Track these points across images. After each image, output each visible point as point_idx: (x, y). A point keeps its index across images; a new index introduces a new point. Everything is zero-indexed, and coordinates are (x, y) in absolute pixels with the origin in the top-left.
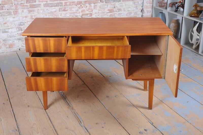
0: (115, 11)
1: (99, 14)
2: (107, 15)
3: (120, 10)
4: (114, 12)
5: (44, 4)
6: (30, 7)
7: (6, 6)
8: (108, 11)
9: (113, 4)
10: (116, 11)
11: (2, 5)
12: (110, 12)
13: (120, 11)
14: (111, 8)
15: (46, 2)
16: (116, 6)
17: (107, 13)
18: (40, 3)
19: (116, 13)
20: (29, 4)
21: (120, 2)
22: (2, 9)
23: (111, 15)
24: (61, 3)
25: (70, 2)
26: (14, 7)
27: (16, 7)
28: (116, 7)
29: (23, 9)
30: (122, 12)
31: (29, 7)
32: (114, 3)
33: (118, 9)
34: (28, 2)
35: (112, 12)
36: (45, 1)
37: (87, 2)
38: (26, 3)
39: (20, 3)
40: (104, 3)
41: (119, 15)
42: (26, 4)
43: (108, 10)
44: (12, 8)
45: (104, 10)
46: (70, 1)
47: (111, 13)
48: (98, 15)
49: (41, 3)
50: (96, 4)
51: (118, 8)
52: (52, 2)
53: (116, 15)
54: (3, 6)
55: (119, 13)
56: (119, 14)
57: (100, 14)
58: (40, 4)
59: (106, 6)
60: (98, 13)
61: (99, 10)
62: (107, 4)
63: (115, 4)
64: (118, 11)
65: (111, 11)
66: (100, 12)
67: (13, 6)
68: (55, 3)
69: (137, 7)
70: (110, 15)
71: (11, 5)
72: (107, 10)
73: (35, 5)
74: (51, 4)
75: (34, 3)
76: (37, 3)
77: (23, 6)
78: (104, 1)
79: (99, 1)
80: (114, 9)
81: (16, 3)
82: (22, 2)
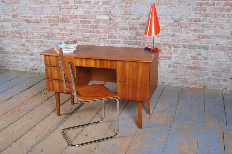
0: (199, 58)
1: (179, 59)
2: (190, 62)
3: (206, 58)
4: (198, 59)
5: (123, 42)
6: (111, 43)
7: (92, 39)
8: (191, 58)
9: (198, 51)
10: (201, 59)
11: (89, 38)
12: (193, 60)
13: (206, 60)
14: (195, 55)
16: (202, 53)
17: (189, 59)
18: (120, 40)
19: (201, 61)
20: (110, 40)
21: (207, 50)
22: (89, 41)
24: (139, 42)
26: (98, 41)
27: (100, 41)
29: (104, 43)
30: (209, 62)
32: (200, 50)
33: (204, 58)
34: (109, 38)
35: (195, 59)
36: (125, 39)
37: (166, 45)
39: (103, 38)
40: (187, 48)
41: (204, 64)
43: (191, 56)
45: (186, 55)
46: (149, 42)
47: (195, 61)
48: (179, 60)
49: (121, 40)
50: (177, 48)
51: (203, 56)
52: (131, 40)
53: (201, 64)
56: (205, 63)
57: (181, 59)
58: (120, 41)
59: (189, 52)
60: (179, 58)
61: (181, 55)
62: (190, 50)
63: (200, 51)
64: (203, 59)
65: (194, 58)
66: (180, 57)
67: (97, 40)
69: (231, 58)
70: (193, 63)
73: (114, 41)
74: (130, 42)
75: (115, 40)
76: (117, 39)
77: (105, 40)
78: (187, 46)
79: (181, 46)
80: (199, 57)
81: (100, 37)
82: (105, 37)
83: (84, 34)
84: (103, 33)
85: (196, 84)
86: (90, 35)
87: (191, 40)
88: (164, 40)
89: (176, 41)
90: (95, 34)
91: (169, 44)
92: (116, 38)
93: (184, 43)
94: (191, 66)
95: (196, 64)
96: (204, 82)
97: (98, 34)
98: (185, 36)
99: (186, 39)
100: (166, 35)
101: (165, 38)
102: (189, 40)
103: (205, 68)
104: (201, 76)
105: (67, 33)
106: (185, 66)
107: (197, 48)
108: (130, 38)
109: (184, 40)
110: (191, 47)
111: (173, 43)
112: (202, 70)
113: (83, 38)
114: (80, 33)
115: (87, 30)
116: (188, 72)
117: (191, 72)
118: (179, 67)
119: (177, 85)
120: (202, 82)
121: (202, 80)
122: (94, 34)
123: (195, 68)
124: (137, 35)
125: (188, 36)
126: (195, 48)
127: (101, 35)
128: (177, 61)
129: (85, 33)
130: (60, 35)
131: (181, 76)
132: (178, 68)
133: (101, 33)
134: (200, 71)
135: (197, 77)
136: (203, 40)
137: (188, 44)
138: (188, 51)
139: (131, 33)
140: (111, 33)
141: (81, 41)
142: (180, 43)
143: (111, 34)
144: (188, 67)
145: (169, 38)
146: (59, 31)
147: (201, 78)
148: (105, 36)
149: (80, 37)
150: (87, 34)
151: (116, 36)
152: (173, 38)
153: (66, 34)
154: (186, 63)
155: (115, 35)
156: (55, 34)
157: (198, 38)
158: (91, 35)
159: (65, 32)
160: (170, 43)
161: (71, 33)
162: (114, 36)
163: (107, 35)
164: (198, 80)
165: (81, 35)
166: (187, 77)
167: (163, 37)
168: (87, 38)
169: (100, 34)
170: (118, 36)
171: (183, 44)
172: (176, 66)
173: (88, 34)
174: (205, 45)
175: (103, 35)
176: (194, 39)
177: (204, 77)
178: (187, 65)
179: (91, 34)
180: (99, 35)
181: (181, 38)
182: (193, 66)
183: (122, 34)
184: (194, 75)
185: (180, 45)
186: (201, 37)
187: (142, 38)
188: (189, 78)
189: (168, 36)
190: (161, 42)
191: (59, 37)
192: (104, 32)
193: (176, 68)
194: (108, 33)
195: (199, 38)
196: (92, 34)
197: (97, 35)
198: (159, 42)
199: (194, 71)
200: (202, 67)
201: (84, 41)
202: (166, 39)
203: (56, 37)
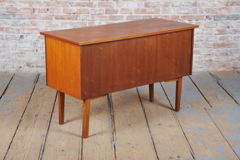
0: (228, 32)
1: (203, 35)
2: (216, 38)
3: (236, 31)
4: (226, 33)
5: (127, 17)
6: (110, 19)
7: (81, 15)
8: (217, 32)
9: (226, 23)
10: (230, 33)
11: (76, 14)
12: (221, 34)
13: (237, 33)
14: (222, 28)
15: (130, 15)
16: (230, 25)
17: (215, 34)
18: (122, 15)
19: (229, 35)
20: (108, 15)
21: (237, 21)
22: (76, 19)
23: (221, 37)
25: (162, 16)
26: (90, 18)
27: (93, 17)
28: (231, 27)
29: (101, 20)
31: (108, 18)
32: (228, 21)
33: (233, 30)
34: (107, 13)
35: (222, 34)
36: (129, 13)
37: (186, 18)
38: (106, 14)
39: (97, 13)
40: (212, 20)
41: (234, 39)
42: (104, 15)
43: (218, 30)
44: (88, 18)
45: (212, 29)
47: (222, 36)
48: (202, 37)
49: (124, 14)
50: (199, 21)
51: (233, 28)
53: (230, 39)
54: (78, 16)
55: (235, 35)
56: (235, 37)
57: (205, 36)
58: (123, 17)
59: (215, 25)
60: (202, 33)
61: (204, 30)
62: (216, 22)
63: (228, 23)
64: (233, 32)
65: (221, 32)
66: (204, 32)
67: (89, 16)
68: (142, 16)
70: (221, 39)
71: (87, 14)
72: (216, 30)
73: (115, 17)
74: (137, 16)
75: (115, 15)
76: (119, 14)
77: (101, 17)
78: (211, 17)
79: (205, 18)
80: (228, 30)
81: (93, 12)
82: (101, 12)
83: (68, 8)
84: (97, 6)
85: (224, 66)
86: (77, 10)
87: (217, 9)
88: (183, 11)
89: (198, 12)
90: (86, 8)
91: (189, 16)
92: (117, 12)
93: (209, 14)
94: (217, 43)
95: (224, 40)
96: (234, 62)
97: (90, 8)
98: (209, 4)
99: (211, 9)
100: (185, 4)
101: (184, 9)
102: (215, 8)
103: (235, 44)
104: (230, 54)
105: (41, 8)
106: (210, 43)
107: (225, 18)
108: (137, 11)
109: (209, 9)
110: (217, 18)
111: (194, 15)
112: (232, 47)
113: (66, 14)
114: (62, 8)
115: (73, 3)
116: (214, 51)
117: (218, 51)
118: (203, 46)
119: (201, 70)
120: (231, 63)
121: (232, 60)
122: (84, 8)
123: (223, 45)
124: (147, 7)
125: (213, 4)
126: (222, 19)
127: (95, 8)
128: (200, 37)
129: (70, 8)
130: (29, 11)
131: (205, 57)
132: (201, 47)
133: (95, 5)
134: (229, 49)
135: (225, 57)
136: (232, 8)
137: (213, 14)
138: (214, 23)
139: (138, 5)
140: (110, 6)
141: (64, 19)
142: (203, 14)
143: (108, 8)
144: (214, 45)
145: (189, 8)
146: (27, 5)
147: (230, 57)
148: (100, 10)
149: (62, 14)
150: (72, 8)
151: (117, 10)
152: (194, 8)
153: (39, 10)
154: (211, 39)
155: (115, 8)
156: (19, 10)
157: (225, 6)
158: (80, 10)
159: (36, 7)
160: (191, 15)
161: (48, 8)
162: (114, 10)
163: (104, 9)
164: (226, 60)
165: (64, 10)
166: (213, 58)
167: (181, 7)
168: (72, 15)
169: (93, 8)
170: (119, 9)
171: (207, 14)
172: (199, 45)
173: (75, 9)
174: (234, 14)
175: (97, 8)
176: (220, 7)
177: (234, 56)
178: (213, 43)
179: (79, 8)
180: (91, 10)
181: (204, 8)
182: (220, 42)
183: (125, 6)
184: (222, 54)
185: (204, 16)
186: (229, 4)
187: (153, 11)
188: (215, 58)
189: (187, 6)
190: (178, 15)
191: (26, 14)
192: (100, 5)
193: (199, 47)
194: (105, 6)
195: (227, 6)
196: (82, 8)
197: (88, 9)
198: (176, 14)
199: (222, 50)
200: (232, 43)
201: (69, 19)
202: (186, 9)
203: (21, 15)
